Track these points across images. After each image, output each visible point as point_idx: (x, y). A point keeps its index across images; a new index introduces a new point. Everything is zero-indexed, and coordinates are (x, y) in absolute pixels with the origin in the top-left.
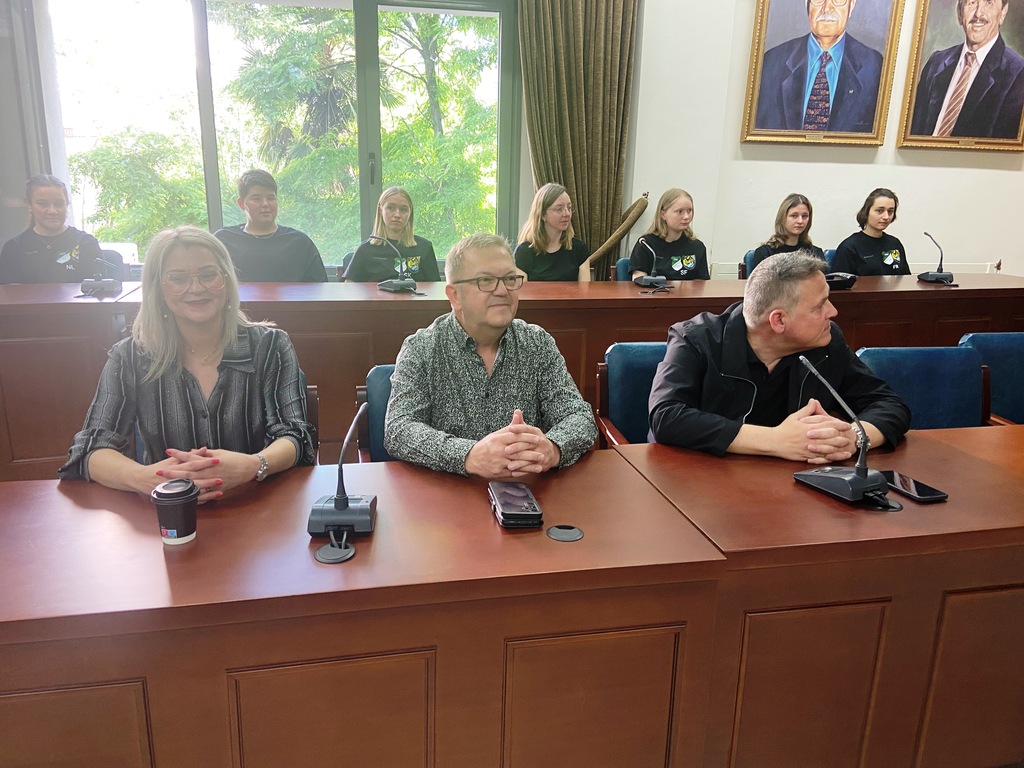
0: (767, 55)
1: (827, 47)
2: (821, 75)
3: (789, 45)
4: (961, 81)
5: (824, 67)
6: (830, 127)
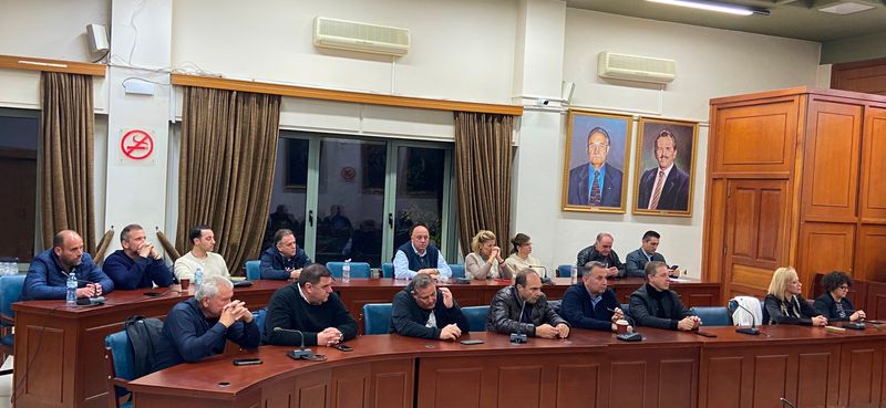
0: (571, 171)
1: (597, 169)
2: (596, 181)
3: (580, 168)
4: (659, 184)
5: (597, 178)
6: (601, 204)
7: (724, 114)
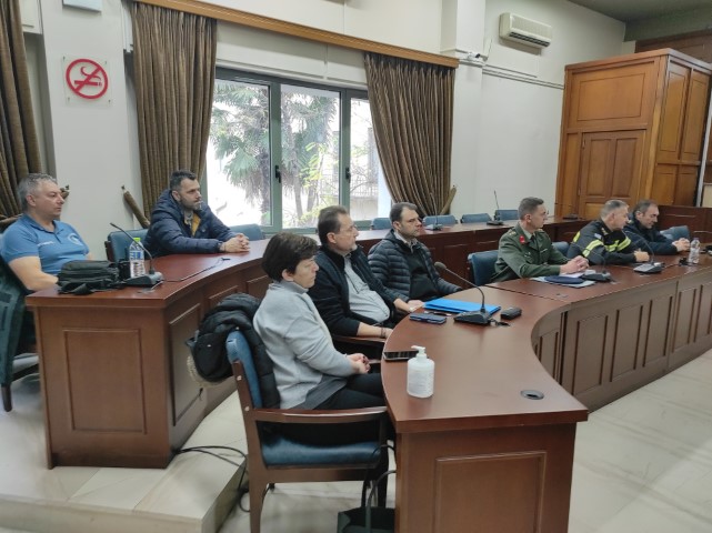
7: (579, 78)
